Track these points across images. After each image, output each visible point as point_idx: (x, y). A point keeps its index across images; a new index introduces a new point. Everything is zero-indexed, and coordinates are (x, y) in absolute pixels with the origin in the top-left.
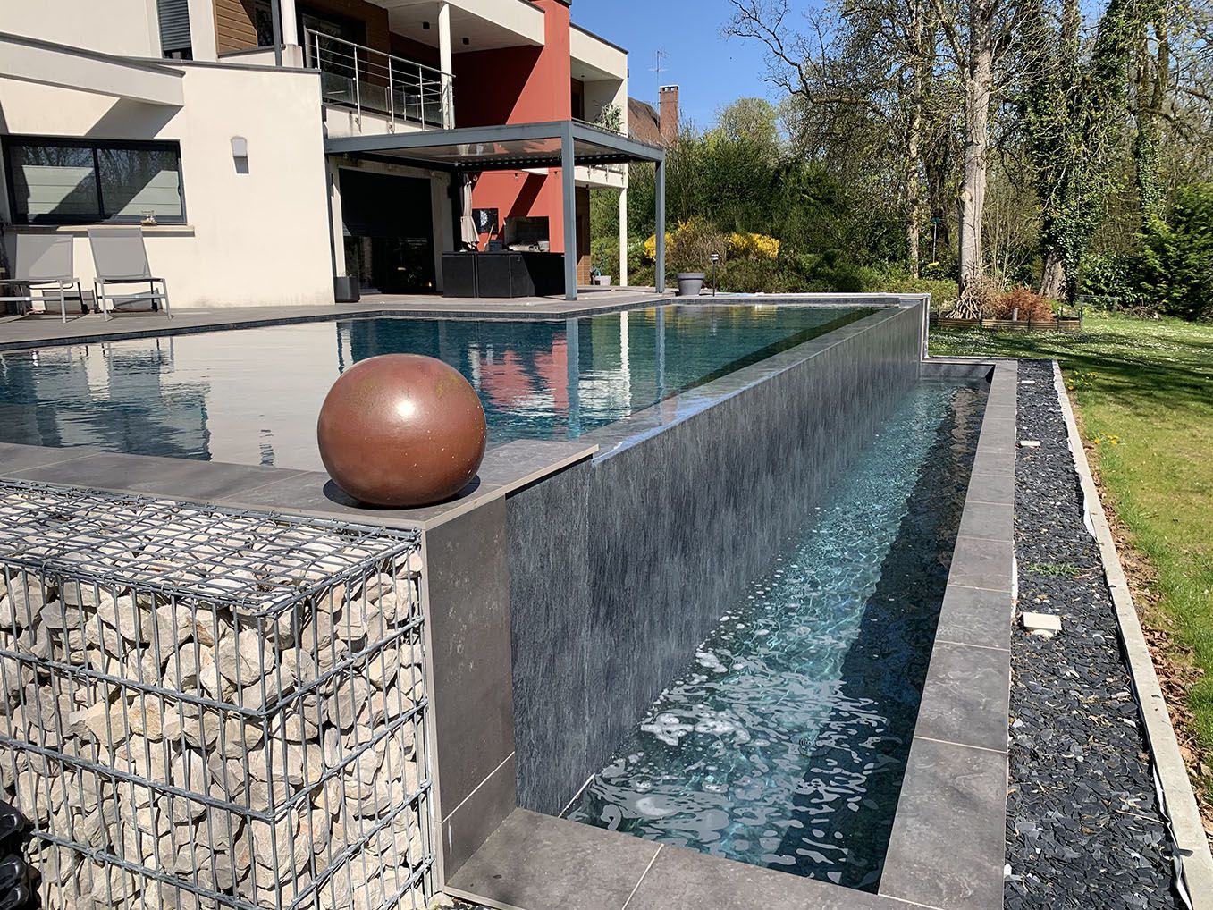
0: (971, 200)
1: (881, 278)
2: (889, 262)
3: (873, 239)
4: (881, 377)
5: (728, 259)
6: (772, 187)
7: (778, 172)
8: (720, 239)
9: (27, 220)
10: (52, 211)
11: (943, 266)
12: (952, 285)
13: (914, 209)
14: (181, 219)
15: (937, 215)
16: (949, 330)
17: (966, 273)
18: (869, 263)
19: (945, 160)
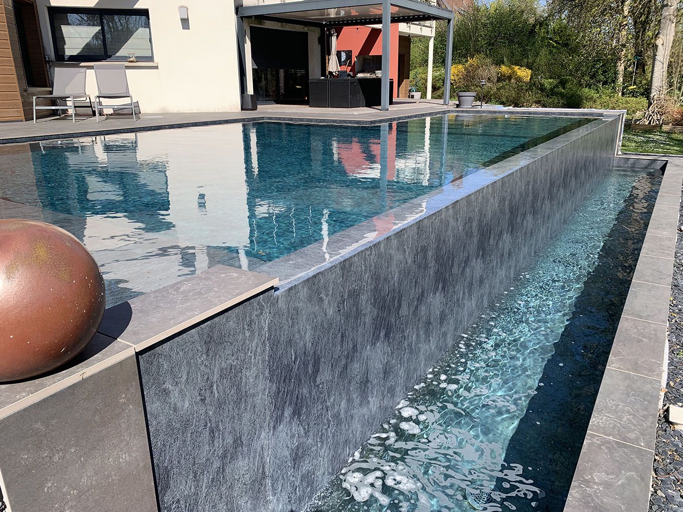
0: (663, 45)
1: (596, 96)
2: (603, 85)
3: (593, 70)
4: (591, 164)
5: (498, 81)
6: (530, 36)
7: (534, 26)
8: (494, 71)
9: (64, 59)
10: (79, 53)
11: (639, 88)
12: (644, 101)
13: (623, 50)
14: (151, 59)
15: (639, 54)
16: (638, 132)
17: (654, 93)
18: (589, 86)
19: (647, 17)
